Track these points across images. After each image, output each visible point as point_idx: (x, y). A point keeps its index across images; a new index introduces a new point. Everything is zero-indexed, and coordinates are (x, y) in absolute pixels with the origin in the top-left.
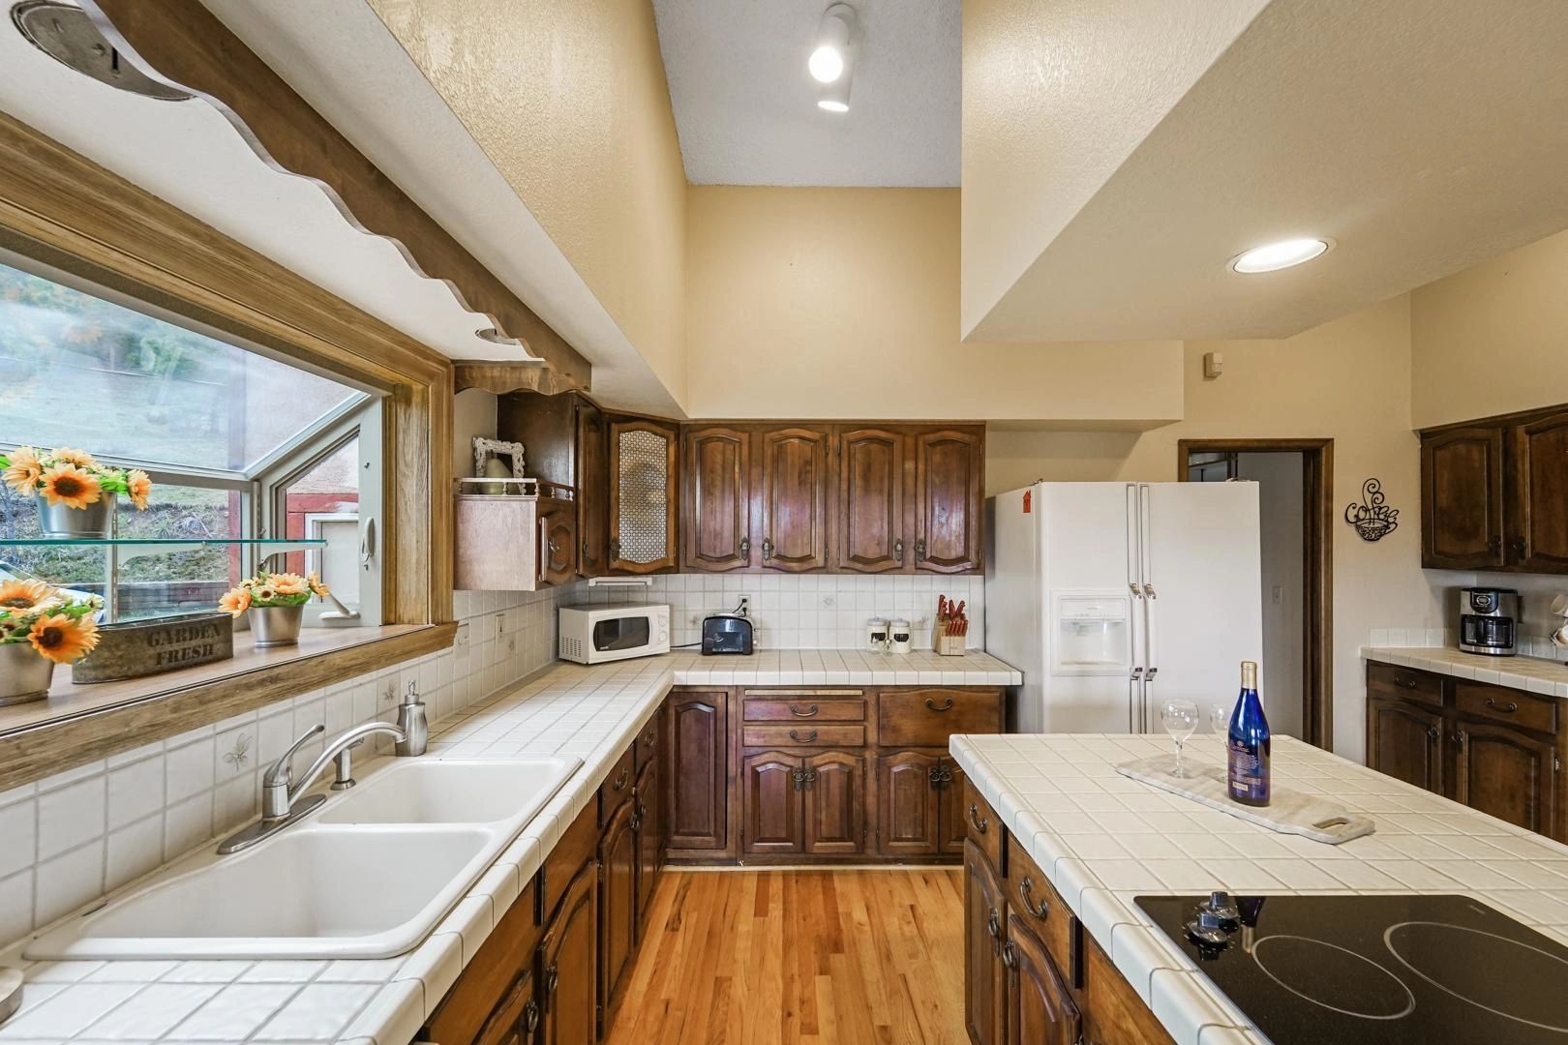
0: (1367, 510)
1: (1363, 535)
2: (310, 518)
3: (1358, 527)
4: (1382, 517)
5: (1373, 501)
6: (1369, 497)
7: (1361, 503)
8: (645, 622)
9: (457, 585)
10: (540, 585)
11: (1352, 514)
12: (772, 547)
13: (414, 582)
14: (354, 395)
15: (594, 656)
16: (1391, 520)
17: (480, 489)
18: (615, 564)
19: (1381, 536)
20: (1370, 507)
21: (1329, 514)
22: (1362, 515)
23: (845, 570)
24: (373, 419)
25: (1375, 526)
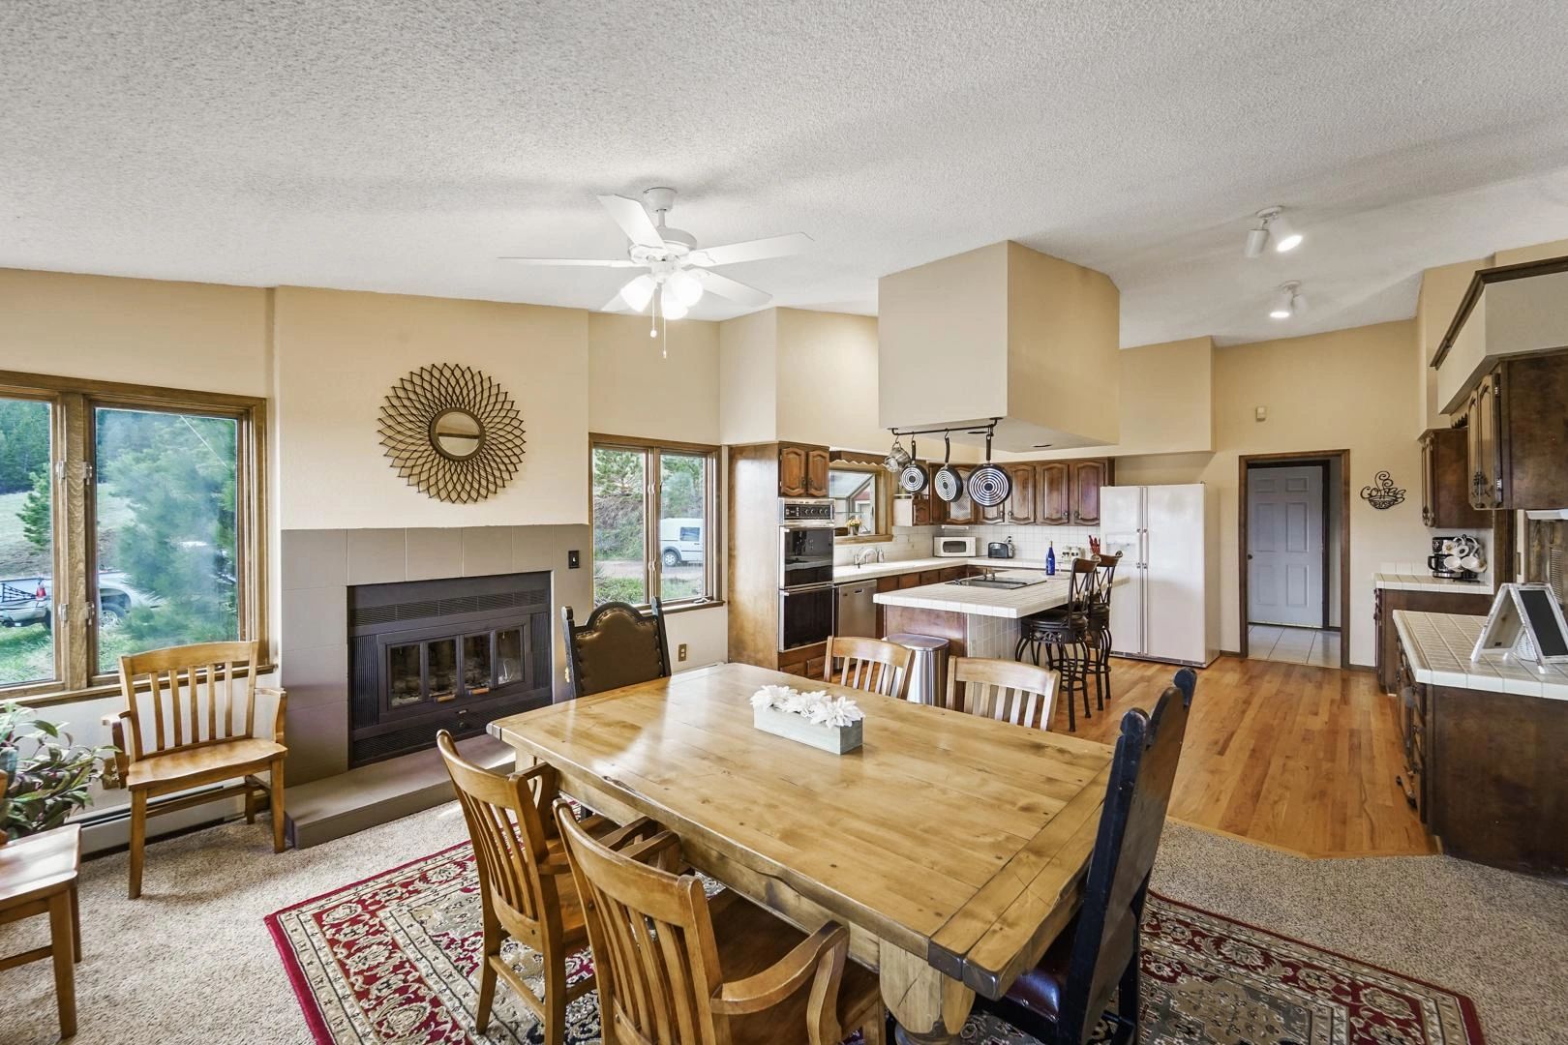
0: (1378, 490)
1: (1375, 506)
2: (857, 503)
3: (1370, 501)
4: (1391, 494)
5: (1384, 485)
6: (1380, 483)
7: (1373, 486)
8: (964, 543)
9: (893, 524)
10: (913, 525)
11: (1366, 494)
12: (1012, 514)
13: (882, 523)
14: (868, 476)
15: (943, 554)
16: (1398, 496)
17: (899, 498)
18: (948, 520)
19: (1390, 506)
20: (1381, 488)
21: (1347, 494)
22: (1374, 493)
23: (1043, 524)
24: (873, 481)
25: (1385, 498)
